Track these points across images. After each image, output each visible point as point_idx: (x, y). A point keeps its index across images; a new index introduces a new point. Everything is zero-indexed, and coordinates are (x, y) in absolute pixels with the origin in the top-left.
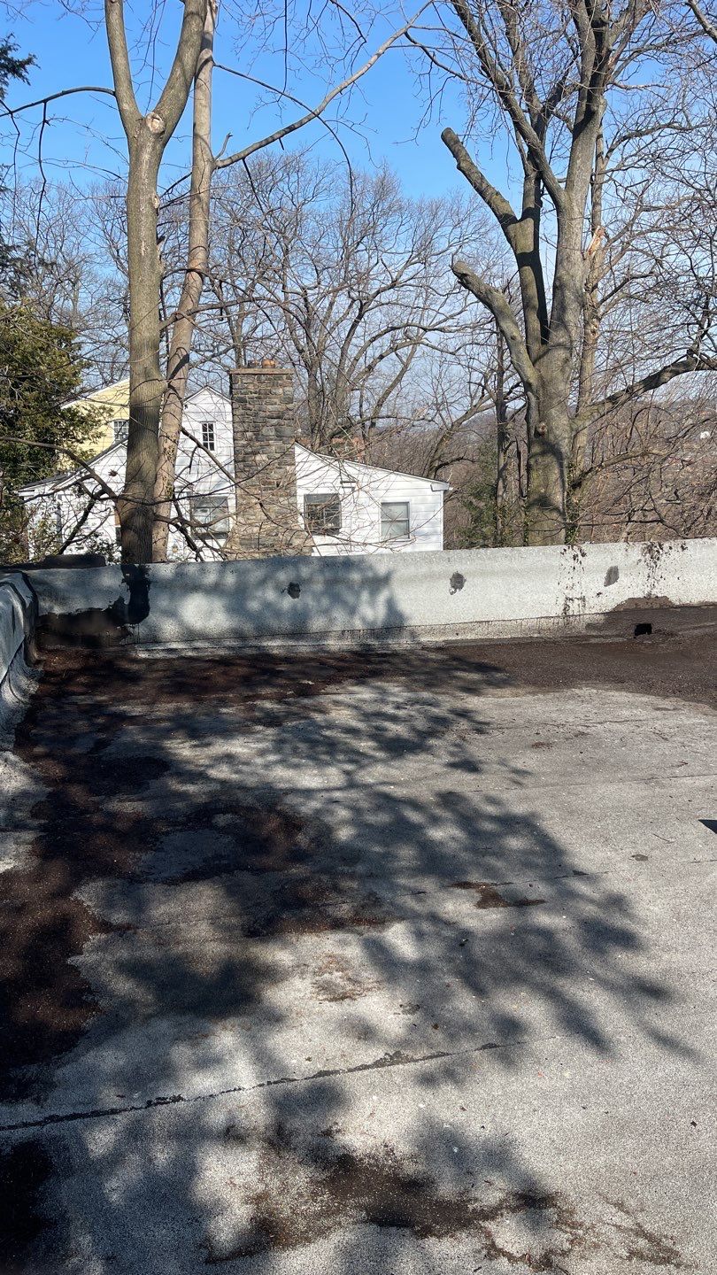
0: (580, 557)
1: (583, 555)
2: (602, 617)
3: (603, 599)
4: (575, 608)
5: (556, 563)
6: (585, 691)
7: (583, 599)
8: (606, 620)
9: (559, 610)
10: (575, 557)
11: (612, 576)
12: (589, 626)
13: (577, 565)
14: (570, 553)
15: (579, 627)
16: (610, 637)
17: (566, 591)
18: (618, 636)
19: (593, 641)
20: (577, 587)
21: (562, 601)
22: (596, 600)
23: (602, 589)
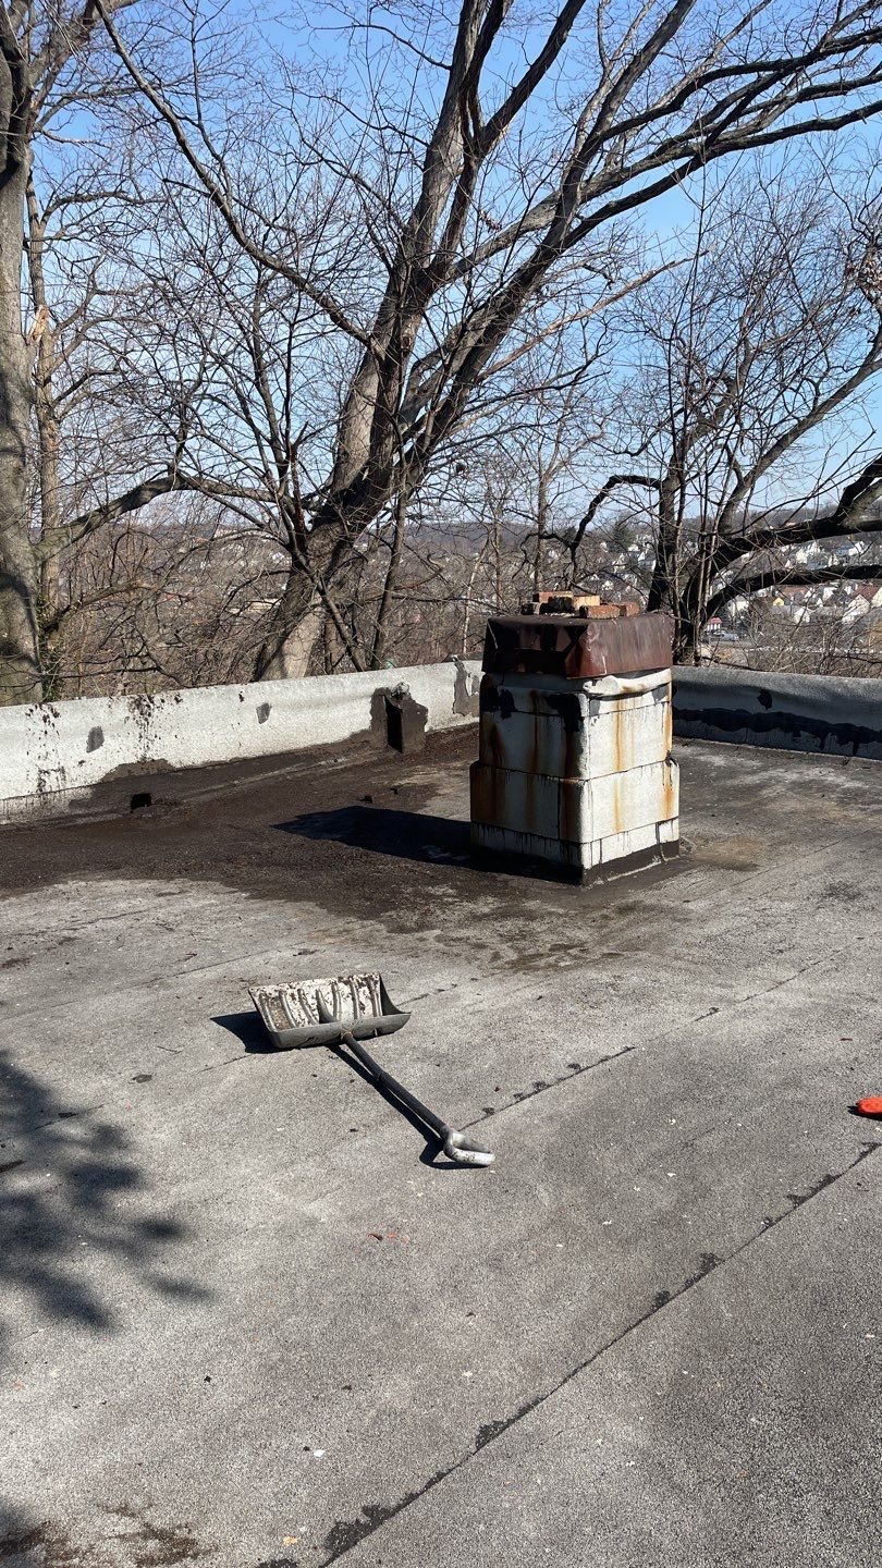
0: (52, 719)
1: (56, 715)
2: (89, 791)
3: (86, 768)
4: (52, 782)
5: (22, 728)
6: (72, 885)
7: (62, 770)
8: (94, 794)
9: (33, 787)
10: (45, 719)
11: (95, 739)
12: (73, 803)
13: (49, 729)
14: (38, 714)
15: (61, 805)
16: (101, 814)
17: (39, 763)
18: (111, 812)
19: (80, 821)
20: (53, 756)
21: (34, 775)
22: (79, 770)
23: (85, 756)
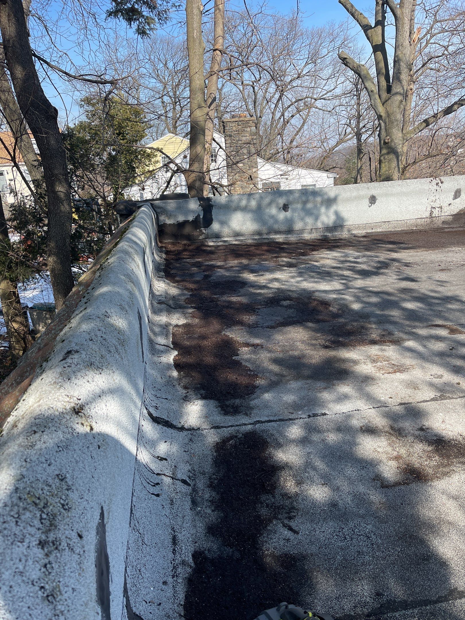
0: (440, 184)
1: (442, 183)
2: (451, 217)
3: (452, 207)
4: (436, 213)
5: (427, 188)
7: (441, 207)
8: (453, 219)
9: (428, 214)
10: (437, 184)
11: (457, 194)
12: (443, 222)
13: (438, 188)
14: (434, 182)
15: (438, 223)
16: (456, 228)
17: (432, 204)
18: (460, 227)
19: (446, 230)
20: (438, 201)
21: (429, 209)
22: (448, 208)
23: (452, 201)
